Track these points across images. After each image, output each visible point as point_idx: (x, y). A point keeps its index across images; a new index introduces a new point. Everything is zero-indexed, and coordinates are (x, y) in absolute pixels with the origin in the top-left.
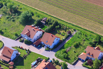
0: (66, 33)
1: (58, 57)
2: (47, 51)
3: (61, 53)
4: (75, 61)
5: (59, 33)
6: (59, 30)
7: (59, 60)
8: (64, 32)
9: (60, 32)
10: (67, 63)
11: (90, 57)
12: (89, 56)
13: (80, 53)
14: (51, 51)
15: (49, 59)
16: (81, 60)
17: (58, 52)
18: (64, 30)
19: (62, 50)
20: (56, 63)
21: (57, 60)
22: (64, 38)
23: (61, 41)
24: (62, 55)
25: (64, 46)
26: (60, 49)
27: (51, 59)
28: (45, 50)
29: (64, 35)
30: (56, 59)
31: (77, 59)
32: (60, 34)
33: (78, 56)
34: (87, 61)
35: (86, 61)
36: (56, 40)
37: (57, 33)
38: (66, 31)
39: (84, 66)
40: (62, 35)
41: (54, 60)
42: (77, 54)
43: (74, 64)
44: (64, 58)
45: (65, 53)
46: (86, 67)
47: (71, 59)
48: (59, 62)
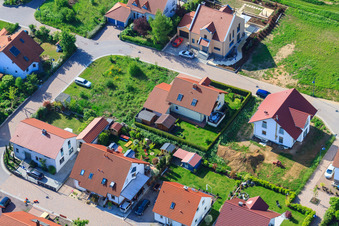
1: (45, 20)
2: (11, 6)
3: (55, 9)
4: (98, 27)
11: (141, 12)
12: (136, 9)
13: (110, 5)
14: (24, 5)
15: (17, 27)
16: (114, 25)
17: (45, 8)
20: (39, 36)
28: (4, 5)
31: (102, 23)
33: (103, 14)
34: (131, 25)
35: (128, 25)
39: (124, 40)
42: (100, 8)
43: (95, 37)
44: (65, 21)
45: (66, 8)
46: (131, 41)
47: (85, 22)
48: (50, 34)
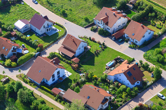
0: (164, 25)
5: (153, 24)
6: (154, 20)
7: (149, 63)
8: (162, 24)
9: (156, 22)
10: (160, 69)
18: (161, 21)
19: (156, 49)
21: (146, 64)
22: (160, 32)
23: (155, 36)
24: (155, 58)
25: (159, 44)
26: (153, 48)
27: (137, 61)
29: (160, 29)
30: (145, 62)
32: (155, 26)
36: (147, 33)
37: (150, 24)
38: (164, 23)
40: (158, 28)
41: (141, 62)
